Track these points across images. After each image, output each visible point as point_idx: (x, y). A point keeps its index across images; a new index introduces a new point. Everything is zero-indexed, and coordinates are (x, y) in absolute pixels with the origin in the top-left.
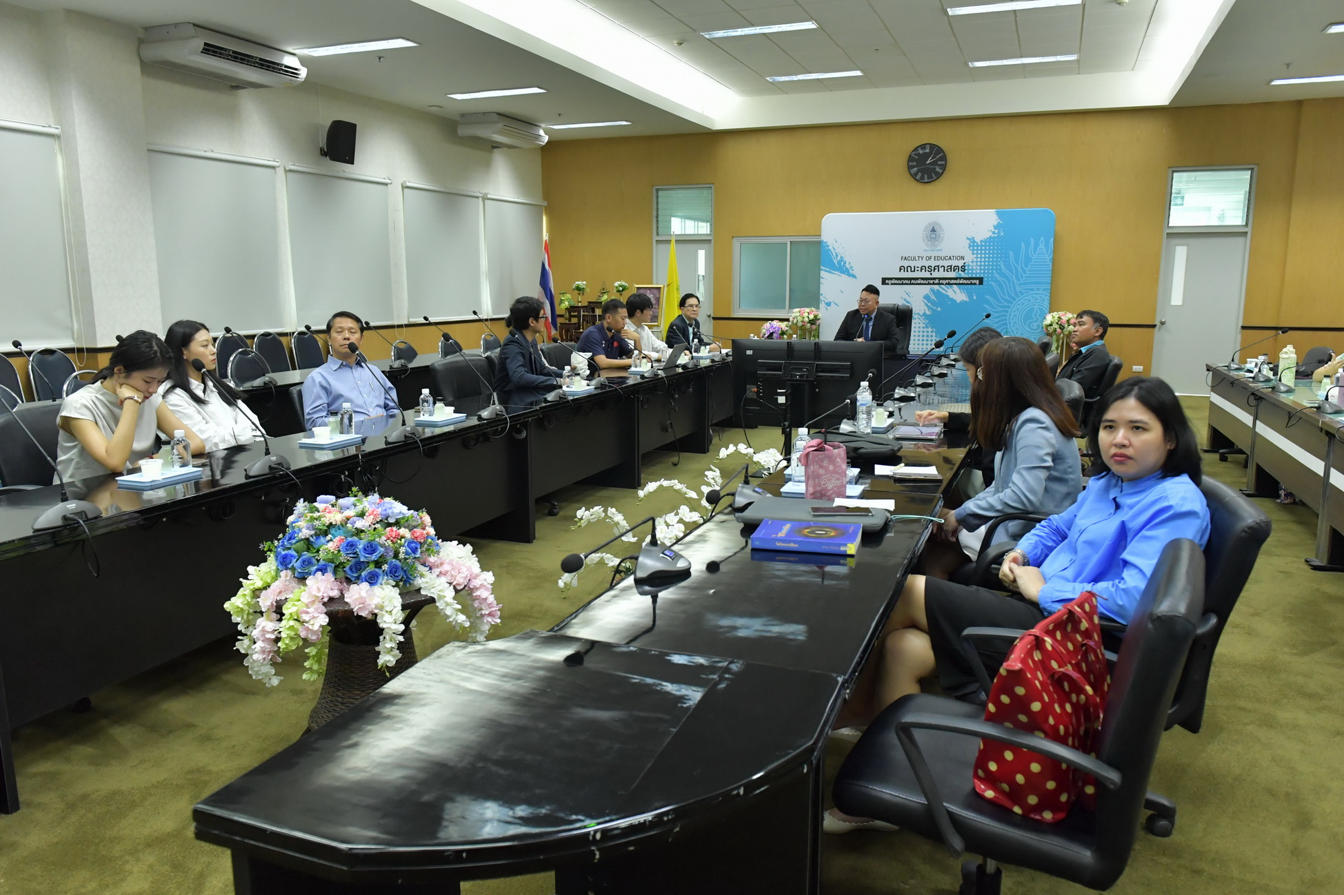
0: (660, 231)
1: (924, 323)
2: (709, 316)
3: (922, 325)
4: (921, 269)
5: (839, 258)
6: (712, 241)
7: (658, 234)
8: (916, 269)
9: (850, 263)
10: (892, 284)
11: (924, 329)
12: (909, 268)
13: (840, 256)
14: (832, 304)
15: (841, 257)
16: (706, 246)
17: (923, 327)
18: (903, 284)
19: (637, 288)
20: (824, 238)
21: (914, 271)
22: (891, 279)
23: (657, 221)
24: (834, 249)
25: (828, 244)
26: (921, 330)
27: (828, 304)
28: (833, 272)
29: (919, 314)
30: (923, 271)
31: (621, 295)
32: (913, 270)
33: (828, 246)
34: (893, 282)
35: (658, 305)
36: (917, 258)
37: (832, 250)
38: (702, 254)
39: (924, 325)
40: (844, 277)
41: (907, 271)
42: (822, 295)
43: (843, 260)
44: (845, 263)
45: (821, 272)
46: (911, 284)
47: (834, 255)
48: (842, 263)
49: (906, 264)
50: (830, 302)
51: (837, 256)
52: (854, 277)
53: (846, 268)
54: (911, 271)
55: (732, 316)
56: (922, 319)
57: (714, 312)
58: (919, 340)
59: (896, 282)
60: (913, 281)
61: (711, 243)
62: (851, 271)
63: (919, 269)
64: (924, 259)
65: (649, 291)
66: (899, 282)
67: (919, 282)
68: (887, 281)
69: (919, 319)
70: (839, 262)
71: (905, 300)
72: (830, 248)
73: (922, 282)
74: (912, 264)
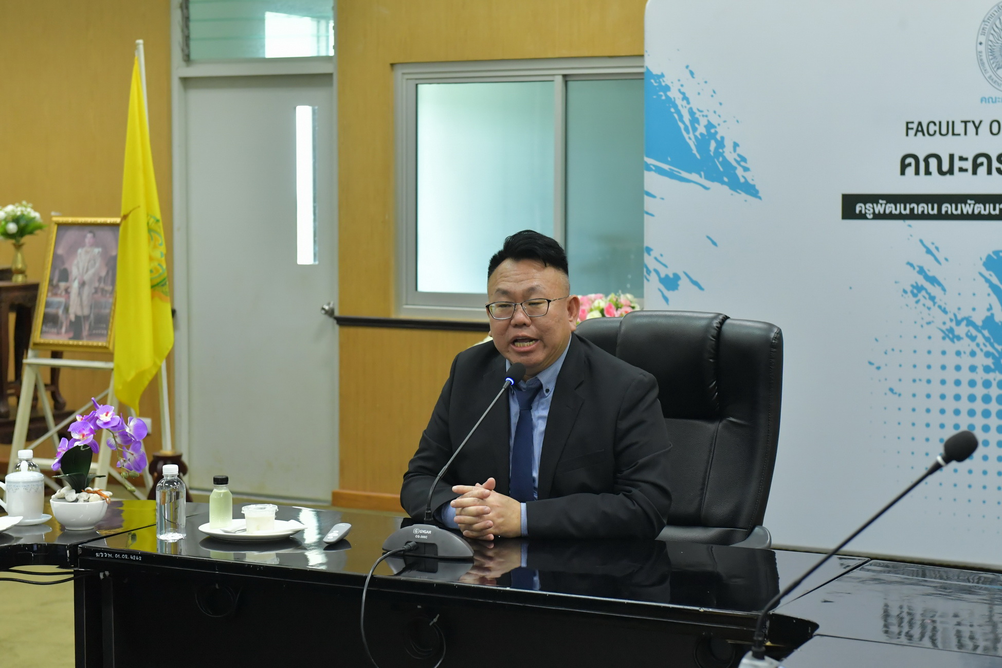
0: (196, 50)
1: (987, 355)
2: (330, 313)
3: (981, 360)
4: (976, 166)
5: (701, 129)
6: (335, 77)
7: (187, 59)
8: (957, 164)
9: (736, 145)
10: (877, 216)
11: (991, 376)
12: (933, 162)
13: (703, 122)
14: (684, 282)
15: (710, 126)
16: (320, 94)
17: (987, 369)
18: (912, 216)
19: (60, 226)
20: (653, 63)
21: (951, 171)
22: (873, 199)
23: (186, 19)
24: (685, 98)
25: (667, 81)
26: (980, 376)
27: (671, 283)
28: (684, 174)
29: (970, 323)
30: (982, 170)
31: (18, 247)
32: (945, 167)
33: (667, 88)
34: (879, 209)
35: (113, 283)
36: (959, 128)
37: (679, 102)
38: (304, 116)
39: (989, 362)
40: (719, 190)
41: (928, 173)
42: (649, 250)
43: (713, 136)
44: (721, 144)
45: (646, 173)
46: (940, 216)
47: (687, 118)
48: (713, 145)
49: (922, 146)
50: (677, 277)
51: (694, 120)
52: (751, 190)
53: (726, 163)
54: (941, 172)
55: (394, 316)
56: (980, 339)
57: (341, 302)
58: (972, 398)
59: (890, 208)
60: (946, 207)
61: (331, 85)
62: (740, 172)
63: (968, 165)
64: (984, 128)
65: (89, 236)
66: (900, 209)
67: (967, 209)
68: (859, 207)
69: (973, 338)
70: (703, 143)
71: (921, 271)
72: (674, 94)
73: (979, 208)
74: (943, 146)
